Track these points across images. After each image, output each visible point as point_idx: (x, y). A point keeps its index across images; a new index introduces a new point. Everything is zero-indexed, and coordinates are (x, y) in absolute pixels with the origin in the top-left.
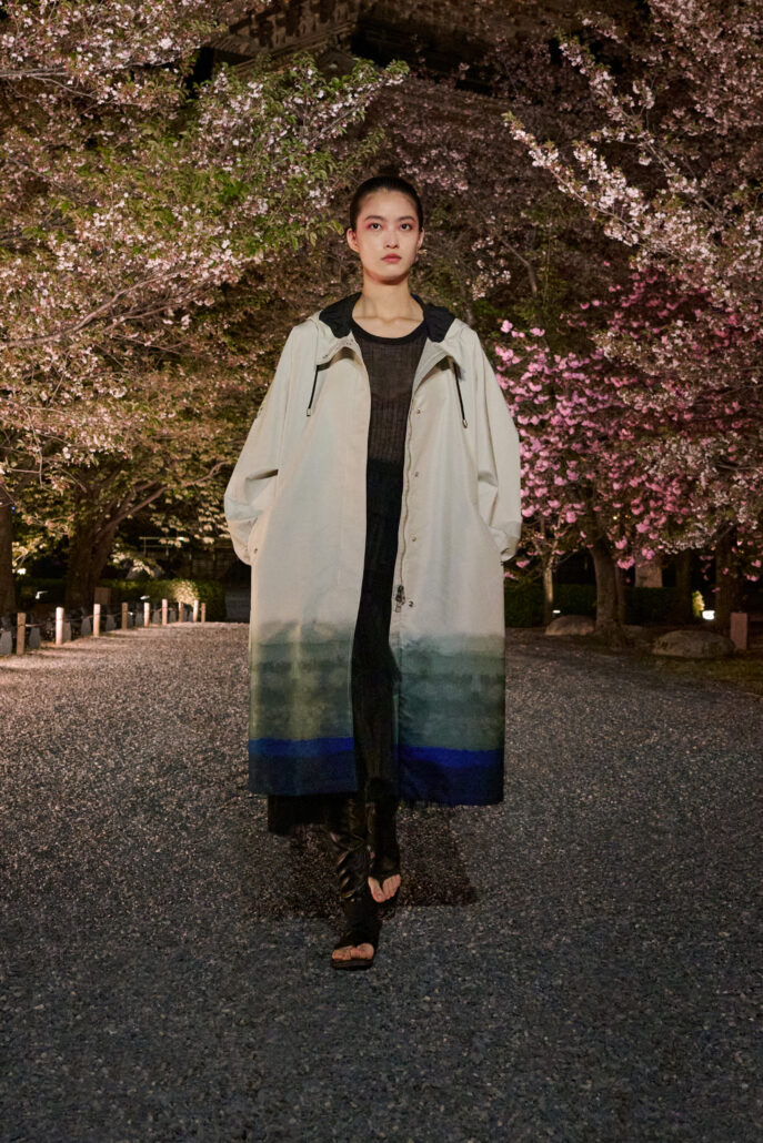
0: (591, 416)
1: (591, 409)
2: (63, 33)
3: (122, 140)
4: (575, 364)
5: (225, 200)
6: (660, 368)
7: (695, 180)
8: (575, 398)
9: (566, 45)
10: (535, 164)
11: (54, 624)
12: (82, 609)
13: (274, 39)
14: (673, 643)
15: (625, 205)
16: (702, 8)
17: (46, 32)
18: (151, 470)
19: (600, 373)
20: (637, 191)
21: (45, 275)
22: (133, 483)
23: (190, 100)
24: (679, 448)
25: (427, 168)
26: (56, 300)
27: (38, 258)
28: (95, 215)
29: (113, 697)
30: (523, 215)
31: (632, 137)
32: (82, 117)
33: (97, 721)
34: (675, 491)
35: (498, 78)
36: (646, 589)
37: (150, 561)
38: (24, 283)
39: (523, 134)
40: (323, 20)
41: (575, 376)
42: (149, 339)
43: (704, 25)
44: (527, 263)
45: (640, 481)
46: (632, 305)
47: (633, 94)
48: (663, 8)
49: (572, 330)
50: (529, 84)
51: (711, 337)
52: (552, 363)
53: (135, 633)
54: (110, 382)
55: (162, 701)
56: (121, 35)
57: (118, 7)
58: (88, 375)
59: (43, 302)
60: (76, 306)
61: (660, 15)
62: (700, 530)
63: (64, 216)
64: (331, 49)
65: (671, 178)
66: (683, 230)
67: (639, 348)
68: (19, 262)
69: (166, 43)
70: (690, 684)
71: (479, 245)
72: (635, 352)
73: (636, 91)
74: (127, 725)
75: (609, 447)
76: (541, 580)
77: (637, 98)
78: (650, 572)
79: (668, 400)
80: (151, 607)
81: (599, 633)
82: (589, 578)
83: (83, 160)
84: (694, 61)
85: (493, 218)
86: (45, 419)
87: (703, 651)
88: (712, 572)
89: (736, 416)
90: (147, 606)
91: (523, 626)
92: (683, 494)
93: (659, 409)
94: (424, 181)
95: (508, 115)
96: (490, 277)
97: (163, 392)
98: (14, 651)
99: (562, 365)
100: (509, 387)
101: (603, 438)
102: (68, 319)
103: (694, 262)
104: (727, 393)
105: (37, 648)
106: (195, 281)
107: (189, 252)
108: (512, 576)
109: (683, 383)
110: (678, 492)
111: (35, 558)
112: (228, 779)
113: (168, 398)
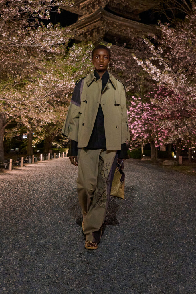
0: (150, 116)
1: (150, 114)
2: (41, 37)
3: (53, 59)
4: (147, 105)
5: (73, 71)
6: (164, 106)
7: (171, 68)
8: (147, 112)
9: (145, 40)
10: (138, 64)
11: (40, 158)
12: (46, 154)
13: (88, 38)
14: (166, 162)
15: (156, 73)
16: (173, 32)
17: (37, 37)
18: (61, 126)
19: (153, 107)
20: (159, 70)
21: (37, 87)
22: (58, 128)
23: (67, 51)
24: (167, 123)
25: (117, 65)
26: (39, 92)
27: (36, 83)
28: (47, 74)
29: (51, 172)
30: (137, 74)
31: (158, 59)
32: (46, 54)
33: (47, 177)
34: (167, 131)
35: (132, 46)
36: (162, 151)
37: (61, 145)
38: (32, 88)
39: (136, 58)
40: (98, 33)
41: (147, 107)
42: (59, 100)
43: (173, 36)
44: (138, 84)
45: (160, 129)
46: (159, 93)
47: (158, 50)
48: (164, 32)
49: (147, 98)
50: (138, 47)
51: (174, 100)
52: (142, 105)
53: (57, 159)
54: (50, 108)
55: (61, 173)
56: (53, 38)
57: (52, 32)
58: (46, 107)
59: (36, 92)
60: (43, 93)
61: (164, 34)
62: (172, 140)
63: (40, 75)
64: (99, 40)
65: (166, 67)
66: (168, 78)
67: (159, 102)
68: (31, 84)
69: (62, 39)
70: (169, 171)
71: (128, 80)
72: (158, 103)
73: (159, 49)
74: (53, 178)
75: (154, 122)
76: (141, 149)
77: (159, 51)
78: (163, 148)
79: (166, 112)
80: (61, 154)
81: (152, 160)
82: (150, 149)
83: (45, 63)
84: (171, 43)
85: (131, 75)
86: (38, 116)
87: (173, 164)
88: (175, 148)
89: (180, 116)
90: (60, 154)
91: (137, 158)
92: (169, 132)
93: (163, 115)
94: (117, 67)
95: (133, 54)
96: (130, 87)
97: (62, 110)
98: (32, 163)
99: (144, 105)
100: (134, 110)
101: (153, 120)
102: (42, 96)
103: (170, 85)
104: (178, 111)
105: (37, 162)
106: (67, 88)
107: (66, 82)
108: (134, 148)
109: (169, 109)
110: (168, 132)
111: (37, 144)
112: (72, 190)
113: (63, 111)
